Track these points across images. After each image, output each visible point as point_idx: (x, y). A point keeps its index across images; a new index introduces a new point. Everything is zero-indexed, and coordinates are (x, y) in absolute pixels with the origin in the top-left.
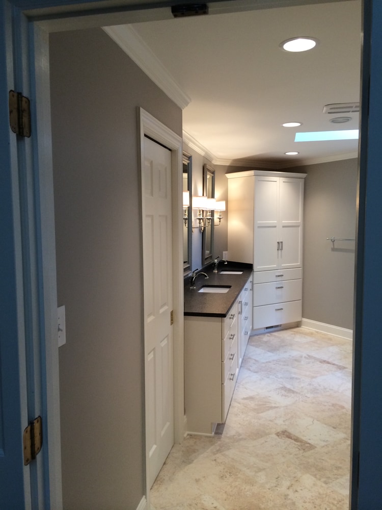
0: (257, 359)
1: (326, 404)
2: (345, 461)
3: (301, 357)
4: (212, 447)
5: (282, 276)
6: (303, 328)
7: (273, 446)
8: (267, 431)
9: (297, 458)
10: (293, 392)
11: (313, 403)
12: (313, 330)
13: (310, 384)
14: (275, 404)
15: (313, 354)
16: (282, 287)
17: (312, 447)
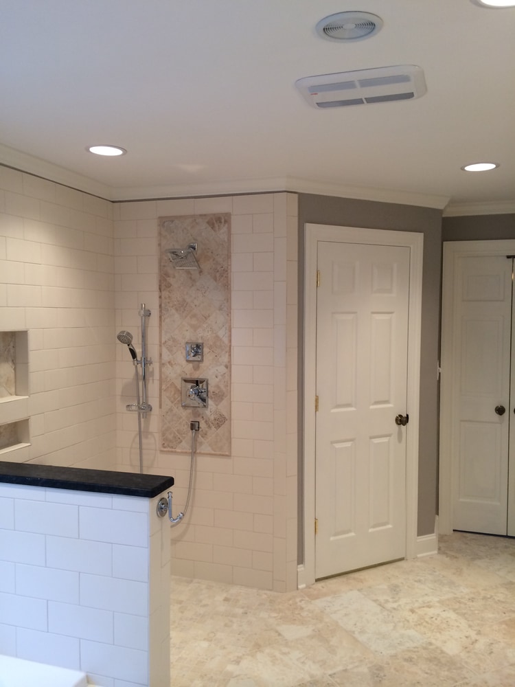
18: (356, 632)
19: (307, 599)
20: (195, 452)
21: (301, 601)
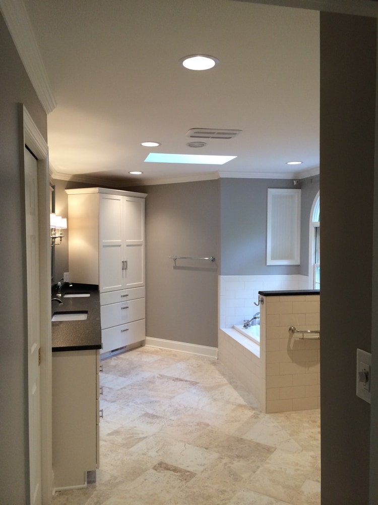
0: (110, 387)
1: (191, 424)
2: (227, 483)
3: (154, 377)
4: (89, 500)
5: (127, 295)
6: (148, 347)
7: (154, 483)
8: (144, 468)
9: (181, 491)
10: (157, 417)
11: (179, 425)
12: (157, 348)
13: (171, 406)
14: (143, 434)
15: (164, 373)
16: (127, 307)
17: (192, 475)
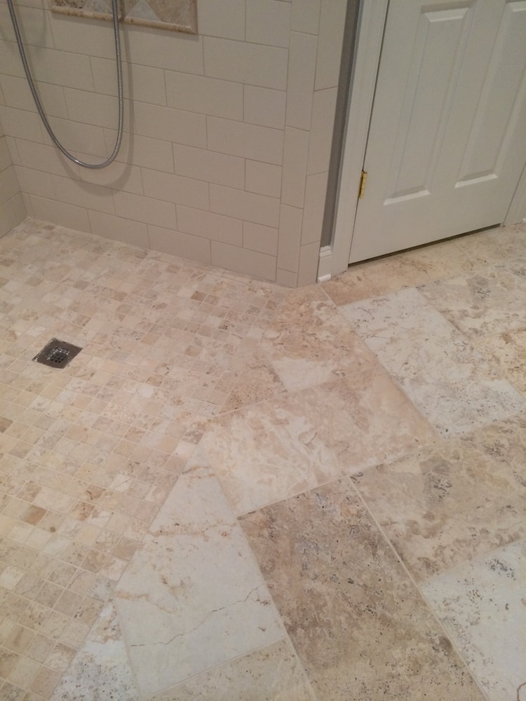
18: (407, 381)
19: (330, 302)
20: (122, 20)
21: (319, 307)
